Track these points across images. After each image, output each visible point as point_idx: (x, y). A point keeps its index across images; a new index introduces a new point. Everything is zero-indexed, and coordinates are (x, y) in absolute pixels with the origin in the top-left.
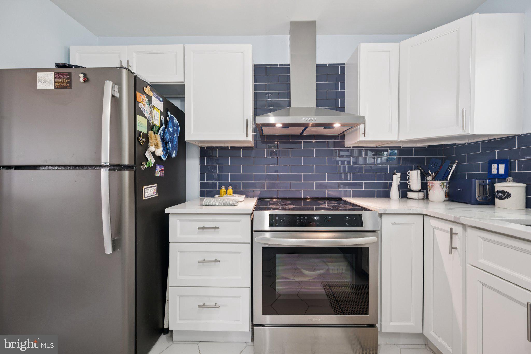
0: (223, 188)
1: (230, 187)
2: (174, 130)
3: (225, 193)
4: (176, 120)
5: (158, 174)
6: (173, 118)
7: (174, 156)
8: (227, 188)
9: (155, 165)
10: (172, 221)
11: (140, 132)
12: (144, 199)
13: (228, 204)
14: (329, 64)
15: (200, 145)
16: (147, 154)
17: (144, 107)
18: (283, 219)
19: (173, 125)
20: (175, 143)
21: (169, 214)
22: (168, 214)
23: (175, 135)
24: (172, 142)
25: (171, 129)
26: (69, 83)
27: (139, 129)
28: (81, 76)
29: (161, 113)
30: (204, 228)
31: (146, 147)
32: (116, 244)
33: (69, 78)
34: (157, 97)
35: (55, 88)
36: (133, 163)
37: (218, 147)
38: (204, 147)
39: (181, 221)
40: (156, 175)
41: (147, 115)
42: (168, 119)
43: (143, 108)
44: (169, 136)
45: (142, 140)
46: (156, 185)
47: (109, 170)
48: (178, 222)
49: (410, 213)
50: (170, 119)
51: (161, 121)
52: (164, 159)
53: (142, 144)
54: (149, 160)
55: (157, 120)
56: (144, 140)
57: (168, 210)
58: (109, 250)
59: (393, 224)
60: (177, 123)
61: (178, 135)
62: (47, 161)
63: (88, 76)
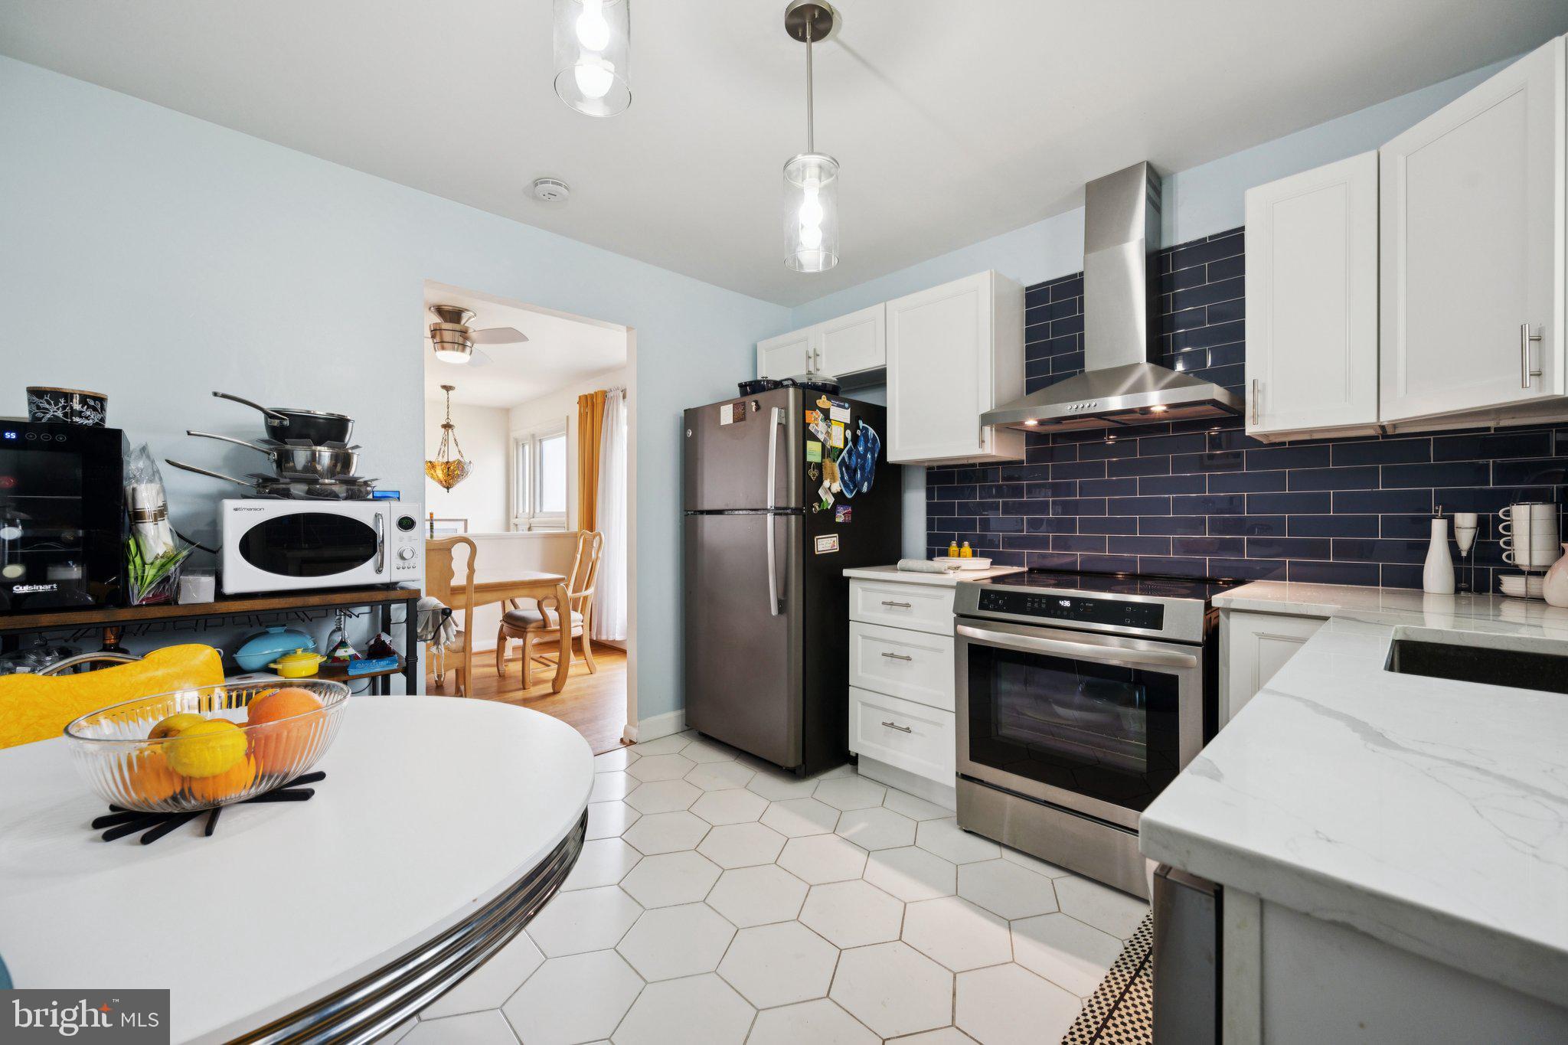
0: (954, 544)
1: (966, 543)
2: (866, 450)
3: (956, 554)
4: (871, 431)
5: (840, 518)
6: (867, 429)
7: (865, 489)
8: (960, 545)
9: (834, 505)
10: (854, 587)
11: (811, 463)
12: (817, 553)
13: (933, 570)
14: (1211, 237)
15: (926, 464)
16: (821, 492)
17: (818, 426)
18: (1004, 599)
19: (866, 441)
20: (868, 469)
21: (850, 577)
22: (848, 579)
23: (869, 456)
24: (863, 469)
25: (861, 449)
26: (744, 414)
27: (809, 458)
28: (753, 404)
29: (847, 427)
30: (891, 604)
31: (820, 482)
32: (782, 606)
33: (744, 409)
34: (839, 406)
35: (734, 422)
36: (800, 506)
37: (957, 465)
38: (933, 468)
39: (864, 590)
40: (837, 520)
41: (821, 437)
42: (859, 432)
43: (816, 430)
44: (857, 460)
45: (813, 473)
46: (837, 535)
47: (775, 514)
48: (860, 590)
49: (1299, 613)
50: (862, 431)
51: (846, 439)
52: (849, 496)
53: (813, 479)
54: (824, 499)
55: (837, 438)
56: (816, 472)
57: (846, 572)
58: (774, 611)
59: (1262, 636)
60: (874, 435)
61: (876, 455)
62: (727, 505)
63: (760, 404)
